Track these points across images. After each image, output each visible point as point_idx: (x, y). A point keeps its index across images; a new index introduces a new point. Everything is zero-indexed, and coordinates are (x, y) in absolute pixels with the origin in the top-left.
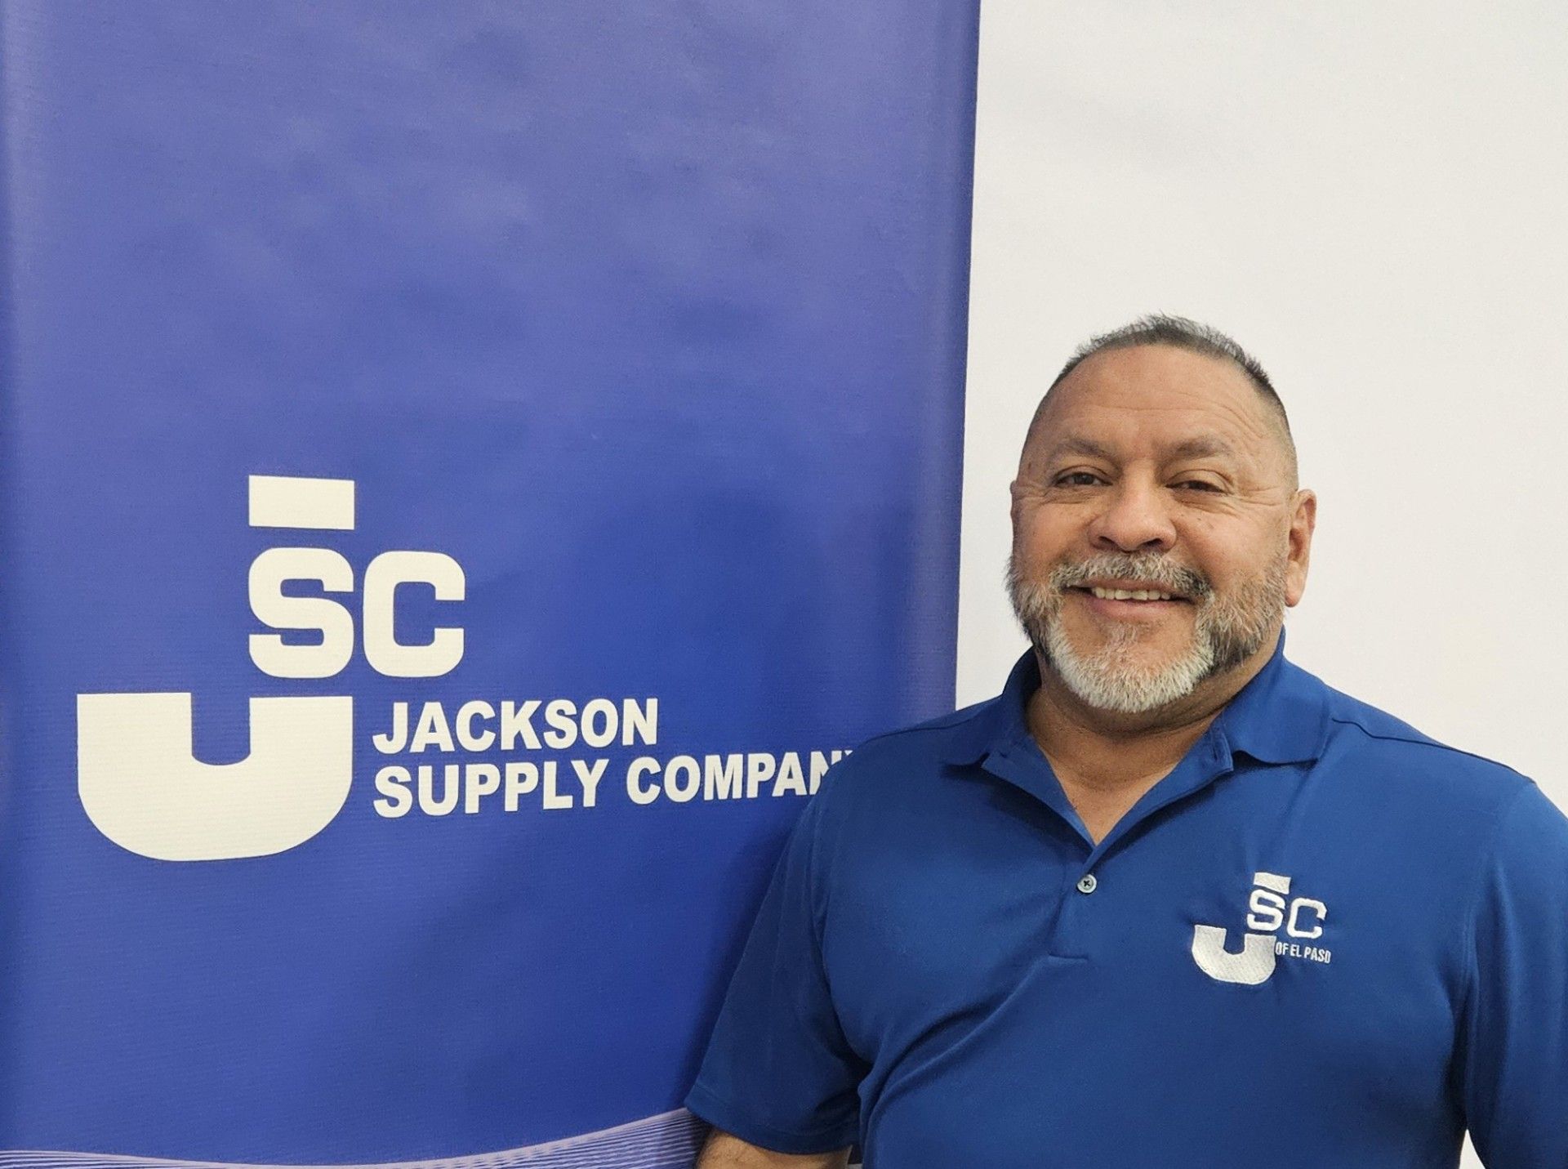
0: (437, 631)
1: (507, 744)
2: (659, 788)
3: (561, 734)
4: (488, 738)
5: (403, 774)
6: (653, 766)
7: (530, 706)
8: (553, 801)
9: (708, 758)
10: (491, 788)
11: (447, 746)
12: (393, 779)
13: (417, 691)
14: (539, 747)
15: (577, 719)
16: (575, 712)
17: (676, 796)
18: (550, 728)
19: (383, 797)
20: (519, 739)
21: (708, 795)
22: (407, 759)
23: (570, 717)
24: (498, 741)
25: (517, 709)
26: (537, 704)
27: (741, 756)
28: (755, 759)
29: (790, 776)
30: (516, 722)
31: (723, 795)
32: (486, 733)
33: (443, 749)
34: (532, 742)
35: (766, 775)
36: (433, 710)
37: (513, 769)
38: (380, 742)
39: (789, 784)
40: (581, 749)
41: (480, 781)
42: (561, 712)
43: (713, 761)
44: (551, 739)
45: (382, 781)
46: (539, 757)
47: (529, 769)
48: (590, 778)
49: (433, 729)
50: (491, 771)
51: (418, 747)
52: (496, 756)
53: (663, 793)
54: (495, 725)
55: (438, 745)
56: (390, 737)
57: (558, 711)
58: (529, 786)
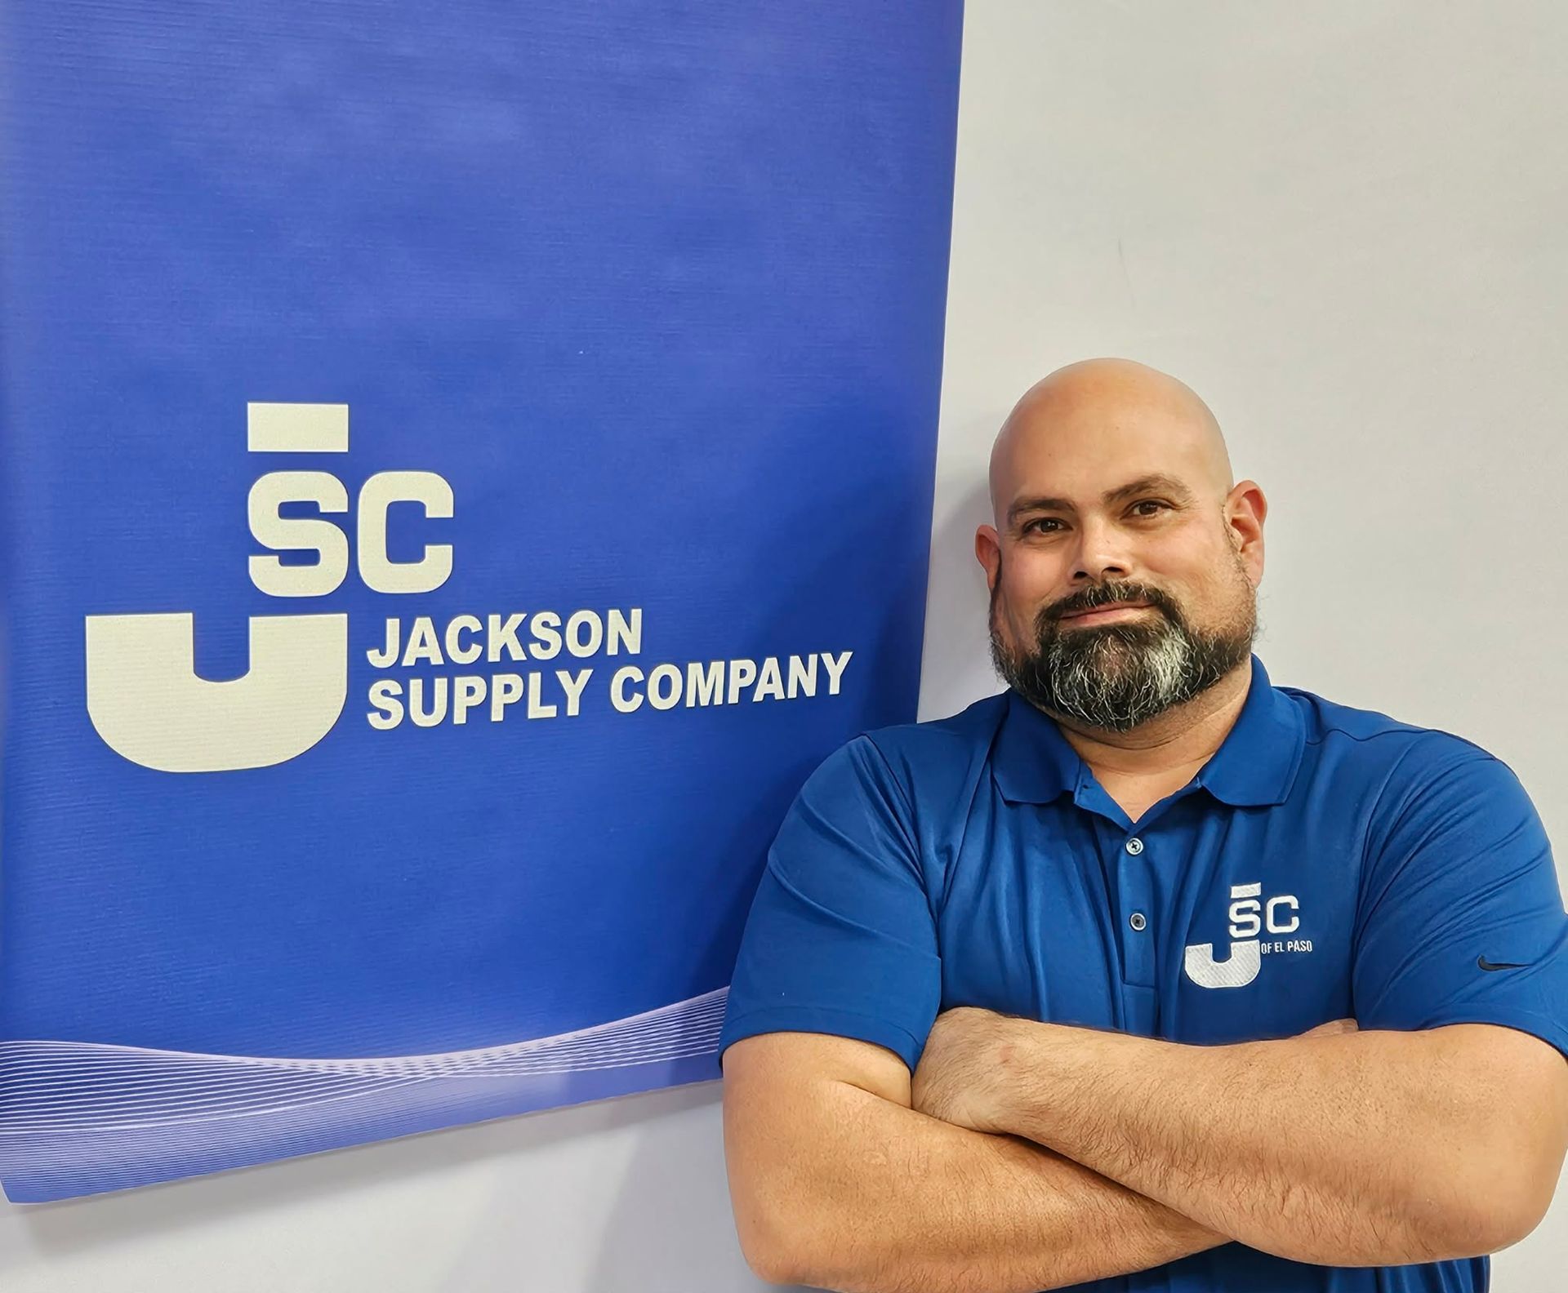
0: (428, 548)
1: (494, 656)
2: (642, 697)
3: (545, 645)
4: (476, 650)
5: (395, 688)
6: (637, 675)
7: (516, 619)
8: (537, 710)
9: (690, 665)
10: (477, 699)
11: (437, 660)
12: (385, 693)
13: (408, 607)
14: (525, 658)
15: (561, 630)
16: (559, 624)
17: (659, 703)
18: (536, 640)
19: (376, 709)
20: (505, 650)
21: (690, 703)
22: (398, 672)
23: (555, 628)
24: (484, 653)
25: (503, 623)
26: (523, 616)
27: (722, 663)
28: (736, 665)
29: (770, 681)
30: (502, 635)
31: (704, 702)
32: (474, 646)
33: (433, 662)
34: (517, 654)
35: (747, 681)
36: (423, 625)
37: (499, 681)
38: (373, 657)
39: (769, 689)
40: (566, 660)
41: (467, 693)
42: (545, 624)
43: (695, 669)
44: (536, 650)
45: (375, 695)
46: (523, 669)
47: (515, 680)
48: (574, 688)
49: (423, 643)
50: (478, 682)
51: (408, 661)
52: (482, 668)
53: (646, 701)
54: (482, 638)
55: (427, 659)
56: (383, 653)
57: (543, 622)
58: (515, 696)
